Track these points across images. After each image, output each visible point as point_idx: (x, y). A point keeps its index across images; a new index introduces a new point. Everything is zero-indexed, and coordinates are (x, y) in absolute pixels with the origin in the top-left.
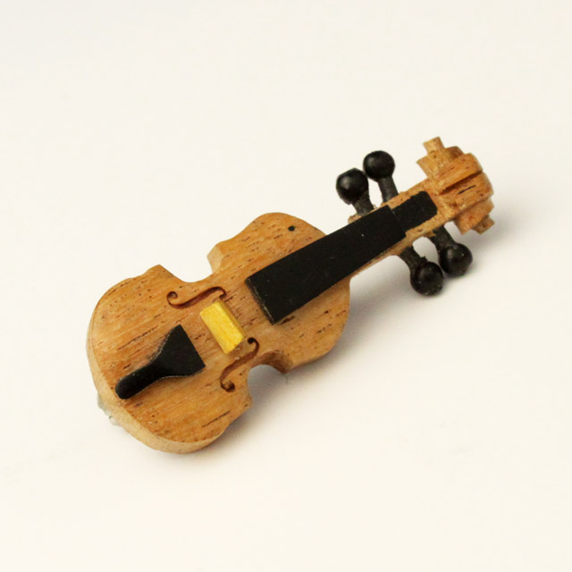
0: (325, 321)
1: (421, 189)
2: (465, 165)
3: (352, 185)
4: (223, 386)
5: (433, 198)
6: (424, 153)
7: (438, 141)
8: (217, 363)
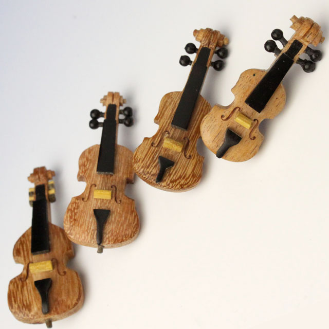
0: (277, 102)
1: (294, 40)
2: (306, 26)
3: (270, 47)
4: (251, 139)
5: (300, 41)
6: (291, 23)
7: (295, 17)
8: (246, 133)
